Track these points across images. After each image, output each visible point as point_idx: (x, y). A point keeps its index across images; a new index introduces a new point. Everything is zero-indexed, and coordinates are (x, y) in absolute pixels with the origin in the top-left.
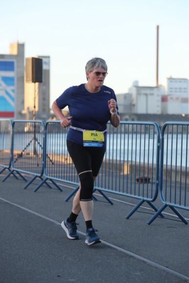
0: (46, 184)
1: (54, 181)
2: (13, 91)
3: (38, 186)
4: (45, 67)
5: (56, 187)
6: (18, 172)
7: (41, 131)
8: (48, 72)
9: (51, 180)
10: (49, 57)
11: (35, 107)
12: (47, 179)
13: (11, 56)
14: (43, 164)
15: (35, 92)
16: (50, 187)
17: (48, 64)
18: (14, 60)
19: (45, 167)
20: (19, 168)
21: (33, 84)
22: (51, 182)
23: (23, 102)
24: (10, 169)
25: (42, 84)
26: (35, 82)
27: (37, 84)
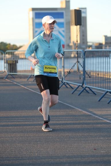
0: (86, 90)
1: (90, 88)
2: (63, 31)
3: (80, 92)
4: (83, 15)
5: (92, 92)
6: (67, 83)
7: (81, 57)
8: (85, 18)
9: (89, 88)
10: (86, 8)
11: (77, 41)
12: (86, 87)
13: (61, 9)
14: (83, 78)
15: (77, 31)
16: (88, 93)
17: (85, 13)
18: (64, 11)
19: (85, 79)
20: (68, 81)
21: (76, 26)
22: (89, 89)
23: (70, 38)
24: (63, 81)
25: (81, 26)
26: (77, 25)
27: (78, 26)
